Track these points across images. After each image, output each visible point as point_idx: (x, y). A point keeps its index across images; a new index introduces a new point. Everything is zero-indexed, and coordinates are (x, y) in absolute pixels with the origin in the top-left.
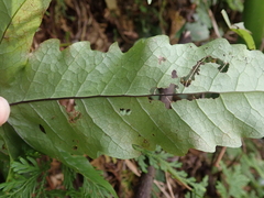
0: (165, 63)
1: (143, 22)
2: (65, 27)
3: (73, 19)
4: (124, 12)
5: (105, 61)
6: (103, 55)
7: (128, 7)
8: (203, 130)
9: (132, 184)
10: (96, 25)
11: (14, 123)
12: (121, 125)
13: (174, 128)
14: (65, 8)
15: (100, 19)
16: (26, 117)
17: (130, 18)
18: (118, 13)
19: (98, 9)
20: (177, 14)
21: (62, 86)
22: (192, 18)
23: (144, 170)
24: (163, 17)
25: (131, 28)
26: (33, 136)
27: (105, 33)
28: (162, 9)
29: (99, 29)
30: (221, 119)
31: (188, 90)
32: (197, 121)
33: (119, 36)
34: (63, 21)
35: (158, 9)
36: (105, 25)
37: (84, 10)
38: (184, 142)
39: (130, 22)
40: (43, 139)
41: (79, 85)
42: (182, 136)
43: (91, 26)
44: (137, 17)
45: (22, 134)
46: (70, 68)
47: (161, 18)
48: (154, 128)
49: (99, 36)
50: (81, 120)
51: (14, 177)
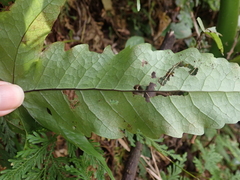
0: (147, 66)
1: (135, 21)
2: (68, 26)
3: (75, 18)
4: (118, 12)
5: (100, 60)
6: (99, 55)
7: (122, 8)
8: (174, 120)
9: (123, 159)
10: (94, 23)
11: (27, 106)
12: (110, 112)
13: (151, 118)
14: (69, 9)
15: (97, 18)
16: (37, 102)
17: (123, 17)
18: (113, 13)
19: (96, 9)
20: (164, 14)
21: (65, 79)
22: (177, 19)
23: (133, 144)
24: (152, 17)
25: (124, 26)
26: (42, 117)
27: (102, 30)
28: (152, 9)
29: (97, 27)
30: (188, 112)
31: (163, 89)
32: (169, 113)
33: (114, 33)
34: (67, 20)
35: (147, 9)
36: (101, 23)
37: (84, 10)
38: (158, 129)
39: (124, 21)
40: (50, 119)
41: (79, 79)
42: (157, 124)
43: (90, 24)
44: (130, 16)
45: (32, 114)
46: (72, 65)
47: (150, 17)
48: (136, 117)
49: (96, 33)
50: (80, 107)
51: (29, 146)
